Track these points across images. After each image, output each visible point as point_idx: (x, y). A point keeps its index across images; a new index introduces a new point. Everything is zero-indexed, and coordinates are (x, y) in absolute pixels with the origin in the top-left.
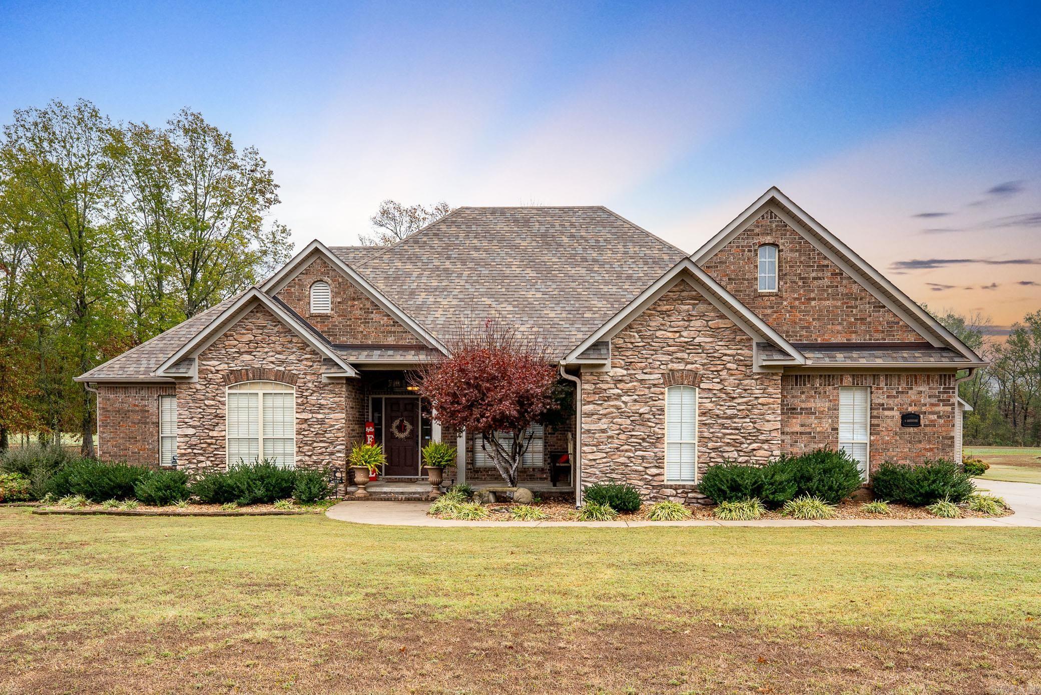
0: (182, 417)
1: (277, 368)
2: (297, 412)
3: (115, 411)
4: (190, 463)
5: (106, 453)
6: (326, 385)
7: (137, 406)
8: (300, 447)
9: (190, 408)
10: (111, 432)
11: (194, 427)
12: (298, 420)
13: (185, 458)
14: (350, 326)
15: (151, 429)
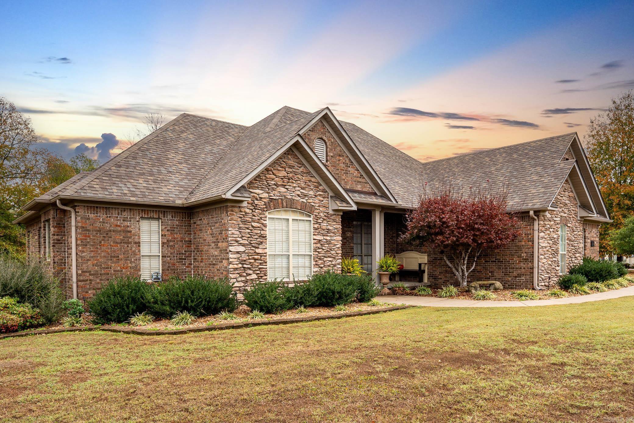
0: (235, 236)
1: (302, 200)
2: (314, 235)
3: (96, 231)
4: (241, 276)
5: (86, 272)
6: (332, 215)
7: (120, 226)
8: (316, 261)
9: (240, 228)
10: (92, 251)
11: (243, 245)
12: (316, 241)
13: (237, 272)
14: (338, 174)
15: (134, 249)
